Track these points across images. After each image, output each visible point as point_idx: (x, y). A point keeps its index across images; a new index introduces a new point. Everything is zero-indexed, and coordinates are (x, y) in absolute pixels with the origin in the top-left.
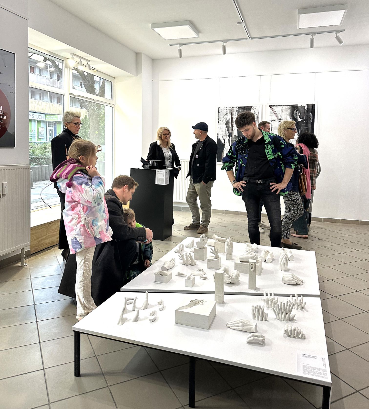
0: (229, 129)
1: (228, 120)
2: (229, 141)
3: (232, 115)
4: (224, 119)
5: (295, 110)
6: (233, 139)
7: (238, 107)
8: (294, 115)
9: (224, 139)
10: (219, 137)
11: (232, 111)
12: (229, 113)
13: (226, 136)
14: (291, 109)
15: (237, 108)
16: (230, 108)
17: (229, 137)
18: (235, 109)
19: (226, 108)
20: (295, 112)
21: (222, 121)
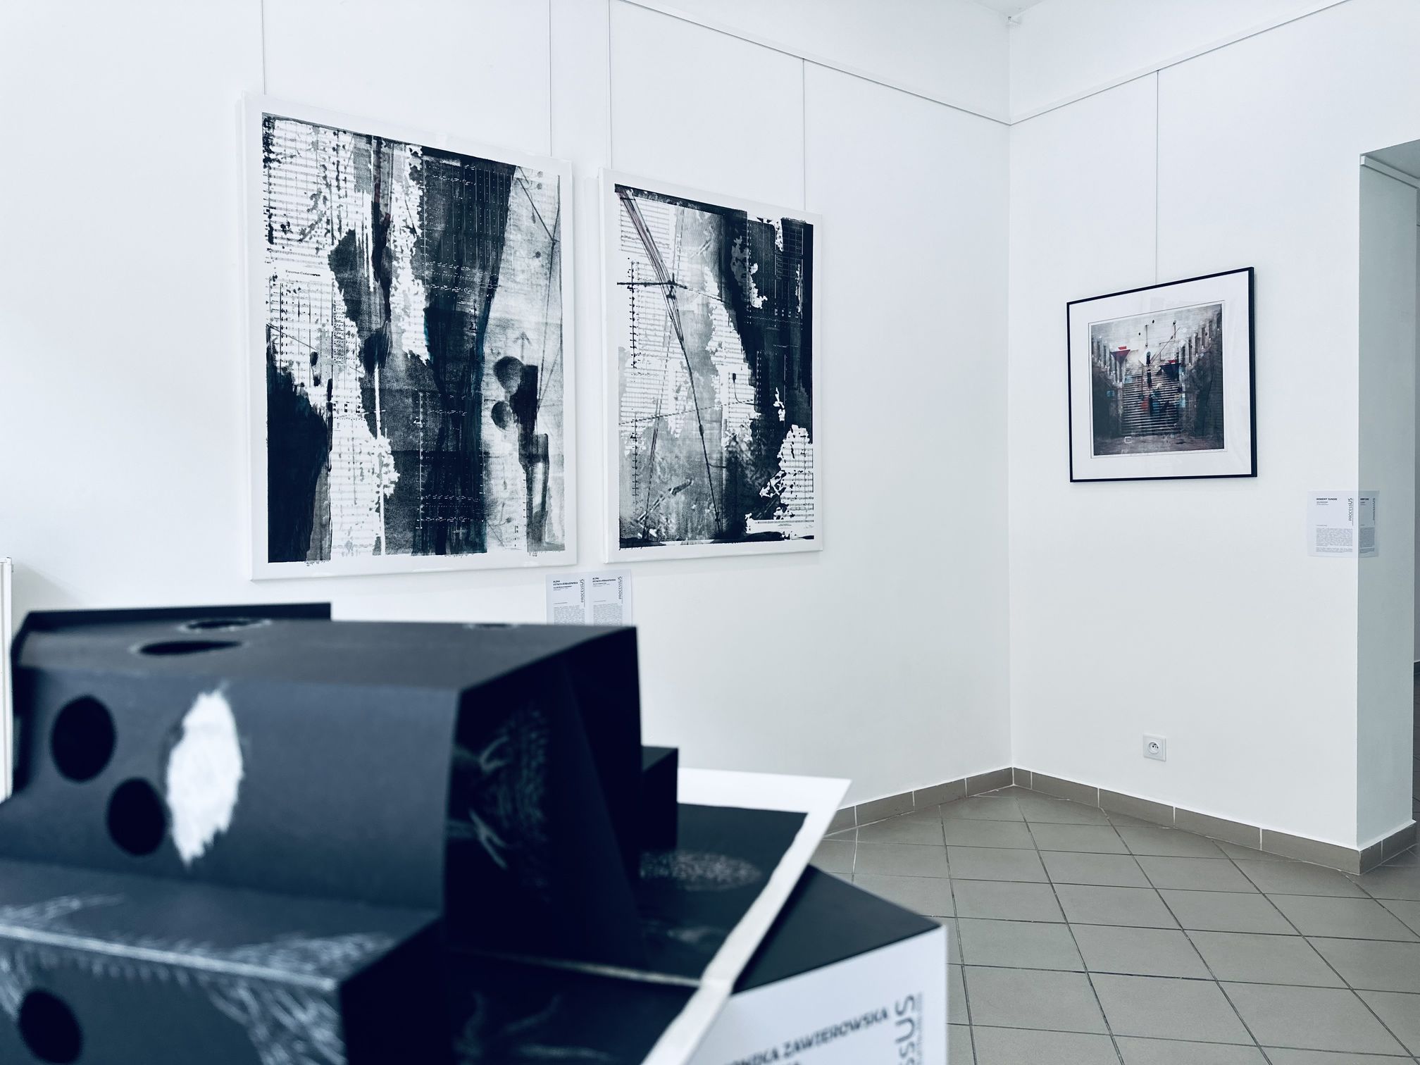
0: (364, 307)
1: (352, 234)
2: (367, 393)
3: (381, 201)
4: (314, 216)
5: (739, 241)
6: (395, 386)
7: (426, 150)
8: (734, 269)
9: (325, 382)
10: (278, 357)
11: (378, 167)
12: (358, 178)
13: (343, 352)
14: (720, 232)
15: (415, 154)
16: (363, 144)
17: (362, 369)
18: (404, 162)
19: (328, 138)
20: (736, 252)
21: (303, 233)
